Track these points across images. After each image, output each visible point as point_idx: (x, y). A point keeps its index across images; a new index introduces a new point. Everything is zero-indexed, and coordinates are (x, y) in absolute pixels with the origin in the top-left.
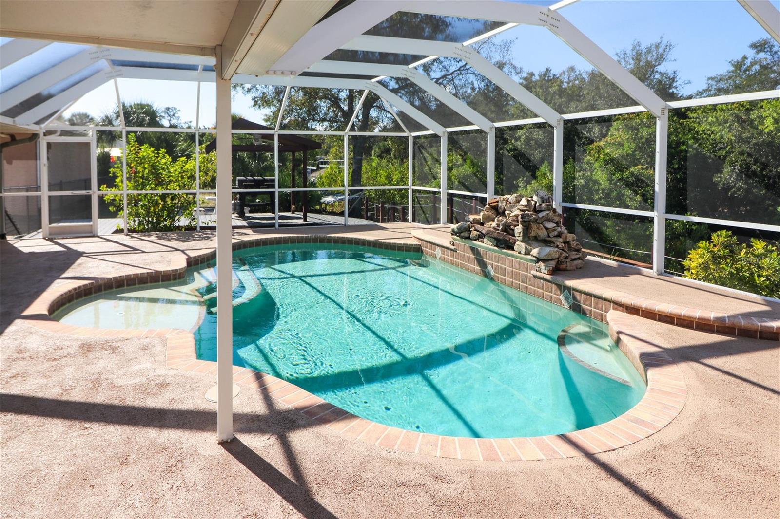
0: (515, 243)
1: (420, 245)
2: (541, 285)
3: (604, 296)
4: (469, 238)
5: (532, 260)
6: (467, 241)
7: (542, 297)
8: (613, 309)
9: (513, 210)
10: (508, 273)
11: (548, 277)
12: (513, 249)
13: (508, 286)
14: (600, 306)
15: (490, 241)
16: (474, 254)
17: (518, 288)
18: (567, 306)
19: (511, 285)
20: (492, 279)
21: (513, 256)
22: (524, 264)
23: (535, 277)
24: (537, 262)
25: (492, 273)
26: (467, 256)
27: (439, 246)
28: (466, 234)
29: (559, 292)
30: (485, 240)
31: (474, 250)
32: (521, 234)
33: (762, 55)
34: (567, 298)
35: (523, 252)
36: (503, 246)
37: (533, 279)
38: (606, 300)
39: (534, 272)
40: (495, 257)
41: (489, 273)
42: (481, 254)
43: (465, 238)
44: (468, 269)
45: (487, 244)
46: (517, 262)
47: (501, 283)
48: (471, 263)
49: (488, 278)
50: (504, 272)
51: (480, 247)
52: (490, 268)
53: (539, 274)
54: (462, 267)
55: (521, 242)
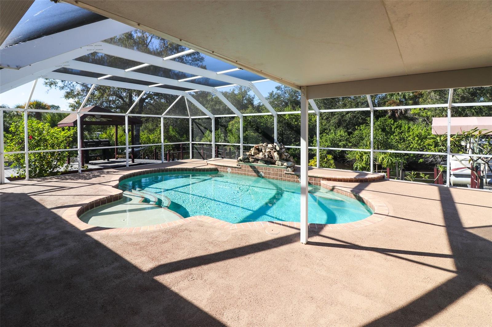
0: (276, 162)
1: (217, 168)
2: (289, 176)
3: (318, 176)
4: (249, 162)
5: (284, 168)
7: (289, 181)
8: (322, 180)
9: (266, 149)
10: (272, 174)
11: (293, 173)
12: (275, 164)
13: (272, 179)
14: (316, 180)
15: (262, 162)
16: (252, 168)
17: (277, 179)
19: (273, 179)
20: (263, 177)
21: (275, 167)
22: (280, 169)
23: (286, 173)
24: (287, 168)
25: (263, 175)
26: (248, 170)
27: (229, 167)
28: (247, 160)
29: (298, 178)
30: (259, 162)
31: (253, 167)
32: (279, 158)
33: (279, 91)
35: (280, 165)
36: (269, 163)
37: (285, 175)
38: (319, 177)
39: (285, 172)
40: (264, 168)
41: (261, 175)
42: (256, 168)
43: (247, 162)
44: (248, 175)
45: (260, 164)
46: (276, 169)
47: (268, 178)
48: (250, 172)
49: (260, 177)
50: (269, 174)
51: (255, 165)
52: (261, 173)
53: (288, 172)
54: (245, 174)
55: (279, 161)
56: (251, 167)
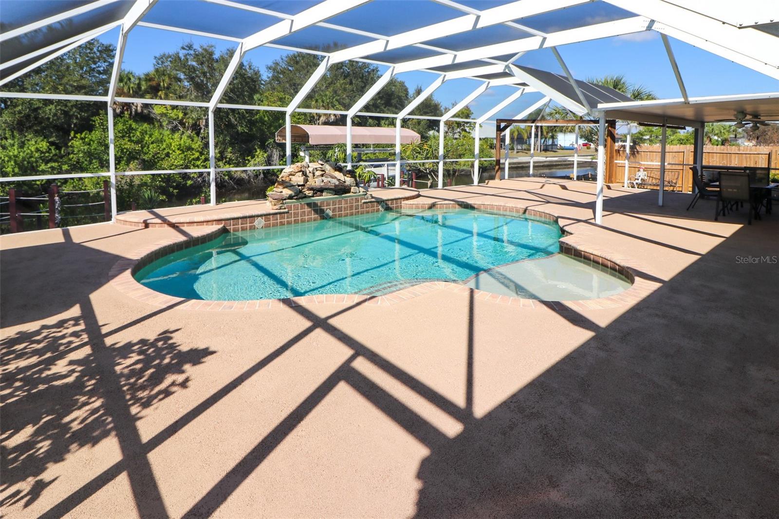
0: (350, 189)
2: (368, 206)
6: (304, 199)
7: (368, 212)
10: (345, 208)
11: (373, 200)
12: (349, 192)
14: (398, 203)
15: (330, 193)
16: (311, 208)
17: (352, 214)
18: (383, 210)
19: (346, 215)
20: (330, 218)
21: (349, 197)
22: (356, 199)
23: (364, 203)
25: (331, 214)
26: (303, 212)
27: (258, 216)
29: (379, 205)
30: (324, 194)
31: (314, 206)
34: (382, 207)
36: (341, 193)
37: (363, 205)
38: (400, 199)
39: (363, 201)
40: (333, 202)
41: (328, 215)
42: (319, 204)
43: (302, 198)
44: (303, 221)
45: (326, 196)
46: (351, 199)
47: (339, 217)
48: (308, 215)
49: (326, 219)
50: (340, 209)
51: (318, 200)
52: (328, 211)
53: (367, 201)
54: (296, 222)
55: (355, 186)
56: (309, 205)
